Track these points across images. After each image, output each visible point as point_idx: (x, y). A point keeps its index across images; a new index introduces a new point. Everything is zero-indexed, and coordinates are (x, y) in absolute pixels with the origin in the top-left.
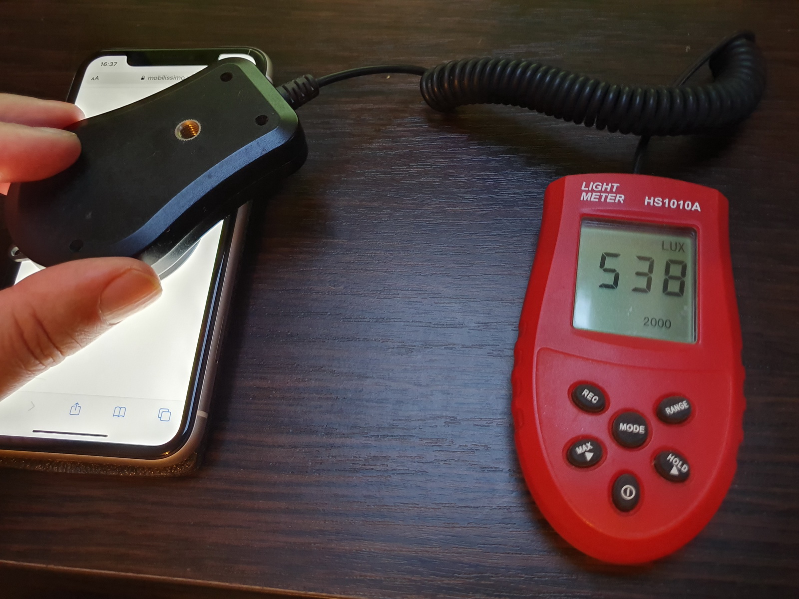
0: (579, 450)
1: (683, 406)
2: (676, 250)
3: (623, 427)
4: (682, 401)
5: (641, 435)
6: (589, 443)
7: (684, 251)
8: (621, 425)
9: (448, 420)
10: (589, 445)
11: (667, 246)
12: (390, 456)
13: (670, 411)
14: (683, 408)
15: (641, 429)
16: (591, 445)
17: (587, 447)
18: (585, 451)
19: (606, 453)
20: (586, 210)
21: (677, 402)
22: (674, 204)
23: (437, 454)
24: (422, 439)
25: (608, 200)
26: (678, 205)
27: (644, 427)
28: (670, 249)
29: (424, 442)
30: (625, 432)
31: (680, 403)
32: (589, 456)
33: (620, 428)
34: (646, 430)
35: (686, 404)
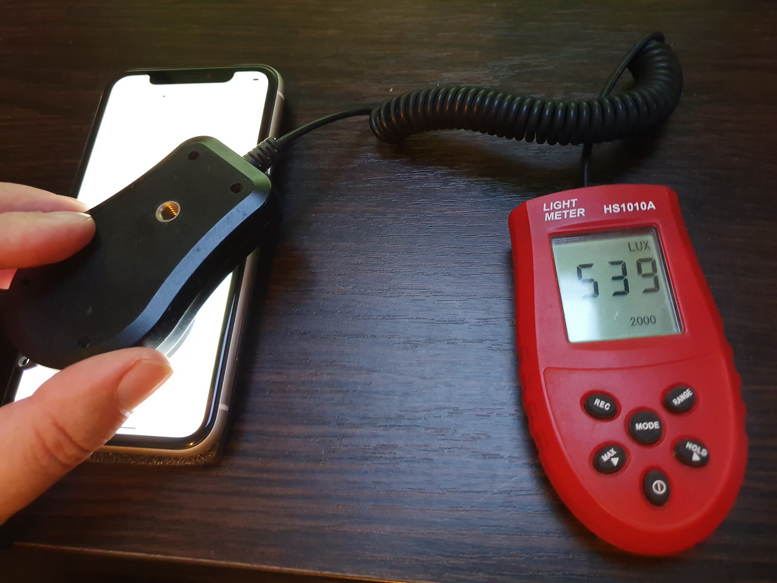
0: (605, 458)
1: (687, 394)
2: (642, 249)
3: (639, 427)
4: (685, 390)
5: (657, 430)
6: (612, 449)
7: (649, 248)
8: (637, 425)
9: (451, 411)
10: (612, 450)
11: (633, 247)
12: (397, 445)
13: (677, 401)
14: (688, 396)
15: (655, 425)
16: (615, 450)
17: (611, 453)
18: (611, 457)
19: (629, 455)
20: (552, 229)
21: (681, 392)
22: (630, 207)
23: (442, 442)
24: (427, 429)
25: (571, 216)
26: (635, 208)
27: (658, 422)
28: (636, 249)
29: (429, 431)
30: (642, 431)
31: (684, 392)
32: (615, 461)
33: (637, 428)
34: (660, 424)
35: (690, 392)
